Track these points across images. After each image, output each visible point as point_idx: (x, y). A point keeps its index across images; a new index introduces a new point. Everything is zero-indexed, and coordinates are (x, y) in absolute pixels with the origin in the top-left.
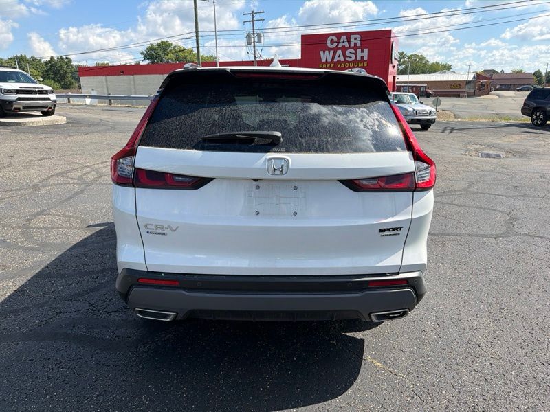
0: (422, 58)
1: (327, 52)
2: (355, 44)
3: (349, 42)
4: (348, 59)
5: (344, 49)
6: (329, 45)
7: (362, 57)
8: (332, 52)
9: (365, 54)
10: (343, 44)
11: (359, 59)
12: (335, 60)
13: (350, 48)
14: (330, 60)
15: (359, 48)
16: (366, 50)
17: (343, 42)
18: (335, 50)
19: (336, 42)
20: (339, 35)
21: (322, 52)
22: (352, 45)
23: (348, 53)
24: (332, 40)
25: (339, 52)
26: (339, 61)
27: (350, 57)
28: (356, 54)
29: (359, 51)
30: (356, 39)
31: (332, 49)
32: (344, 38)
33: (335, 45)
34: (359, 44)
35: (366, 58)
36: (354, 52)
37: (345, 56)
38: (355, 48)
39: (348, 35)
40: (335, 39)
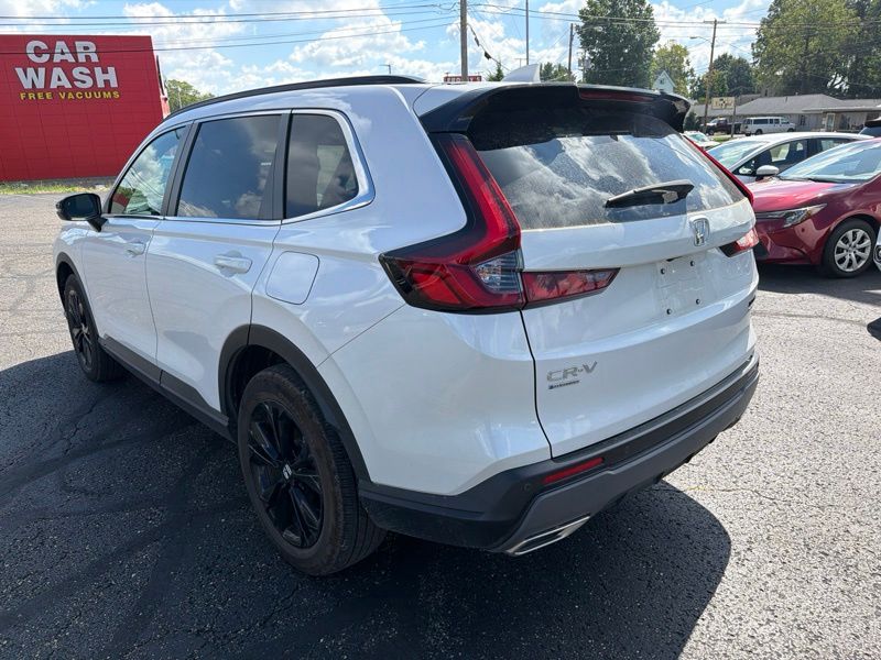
0: (187, 87)
1: (30, 71)
2: (88, 58)
3: (74, 53)
4: (78, 84)
5: (67, 67)
6: (33, 58)
7: (107, 82)
8: (42, 71)
9: (112, 75)
10: (63, 57)
11: (101, 84)
12: (54, 85)
13: (77, 64)
14: (40, 84)
15: (96, 65)
16: (111, 70)
17: (63, 53)
18: (49, 66)
19: (45, 52)
20: (51, 40)
21: (19, 71)
22: (82, 58)
23: (76, 72)
24: (36, 48)
25: (57, 71)
26: (61, 88)
27: (84, 82)
28: (93, 75)
29: (98, 70)
30: (86, 48)
31: (42, 65)
32: (60, 45)
33: (45, 58)
34: (95, 58)
35: (114, 84)
36: (89, 72)
37: (71, 79)
38: (89, 64)
39: (70, 41)
40: (43, 46)
